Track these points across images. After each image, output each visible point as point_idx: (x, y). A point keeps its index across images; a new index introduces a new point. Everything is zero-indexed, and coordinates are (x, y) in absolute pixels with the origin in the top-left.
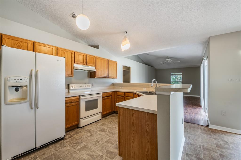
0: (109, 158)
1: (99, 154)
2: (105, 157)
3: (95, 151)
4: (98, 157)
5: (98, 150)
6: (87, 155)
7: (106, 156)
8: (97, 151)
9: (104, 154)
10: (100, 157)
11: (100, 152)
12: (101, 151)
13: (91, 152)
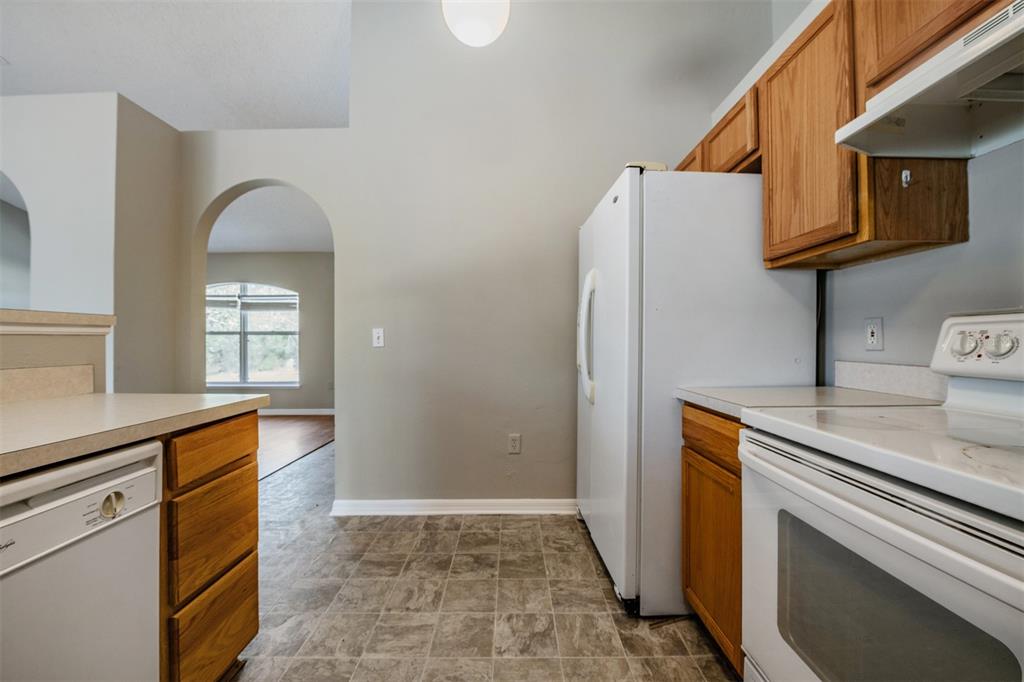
0: (318, 660)
1: (375, 651)
2: (342, 656)
3: (407, 653)
4: (368, 642)
5: (399, 662)
6: (427, 625)
7: (336, 660)
8: (397, 658)
9: (352, 662)
10: (365, 645)
11: (378, 661)
12: (382, 670)
13: (423, 643)
